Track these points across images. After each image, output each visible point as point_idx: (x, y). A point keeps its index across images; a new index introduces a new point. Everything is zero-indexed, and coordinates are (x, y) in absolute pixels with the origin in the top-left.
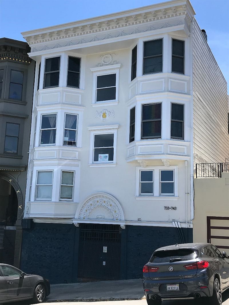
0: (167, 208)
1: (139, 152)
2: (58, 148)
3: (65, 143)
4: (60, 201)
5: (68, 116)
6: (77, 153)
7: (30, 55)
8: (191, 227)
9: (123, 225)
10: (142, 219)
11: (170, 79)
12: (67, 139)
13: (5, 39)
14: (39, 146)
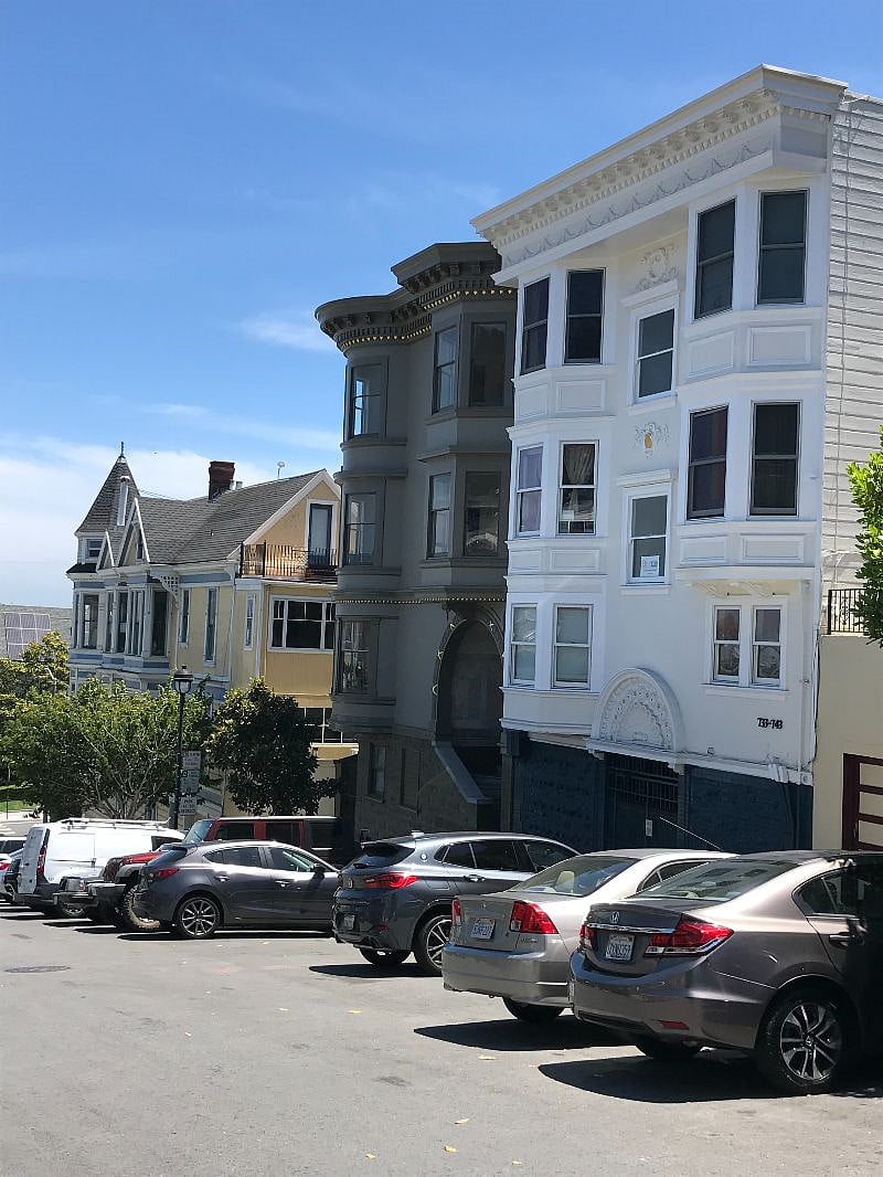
0: (764, 723)
1: (681, 561)
2: (543, 544)
3: (562, 527)
4: (555, 687)
5: (569, 450)
6: (597, 554)
7: (499, 278)
8: (809, 783)
9: (673, 762)
10: (717, 751)
11: (749, 329)
12: (570, 517)
13: (437, 246)
14: (516, 536)
